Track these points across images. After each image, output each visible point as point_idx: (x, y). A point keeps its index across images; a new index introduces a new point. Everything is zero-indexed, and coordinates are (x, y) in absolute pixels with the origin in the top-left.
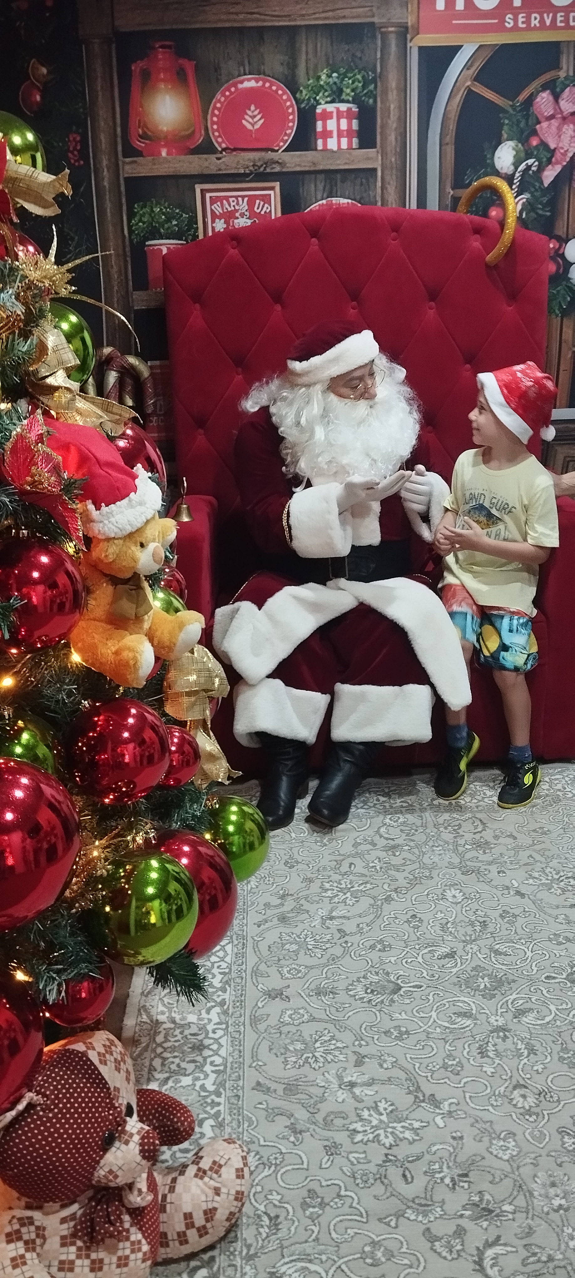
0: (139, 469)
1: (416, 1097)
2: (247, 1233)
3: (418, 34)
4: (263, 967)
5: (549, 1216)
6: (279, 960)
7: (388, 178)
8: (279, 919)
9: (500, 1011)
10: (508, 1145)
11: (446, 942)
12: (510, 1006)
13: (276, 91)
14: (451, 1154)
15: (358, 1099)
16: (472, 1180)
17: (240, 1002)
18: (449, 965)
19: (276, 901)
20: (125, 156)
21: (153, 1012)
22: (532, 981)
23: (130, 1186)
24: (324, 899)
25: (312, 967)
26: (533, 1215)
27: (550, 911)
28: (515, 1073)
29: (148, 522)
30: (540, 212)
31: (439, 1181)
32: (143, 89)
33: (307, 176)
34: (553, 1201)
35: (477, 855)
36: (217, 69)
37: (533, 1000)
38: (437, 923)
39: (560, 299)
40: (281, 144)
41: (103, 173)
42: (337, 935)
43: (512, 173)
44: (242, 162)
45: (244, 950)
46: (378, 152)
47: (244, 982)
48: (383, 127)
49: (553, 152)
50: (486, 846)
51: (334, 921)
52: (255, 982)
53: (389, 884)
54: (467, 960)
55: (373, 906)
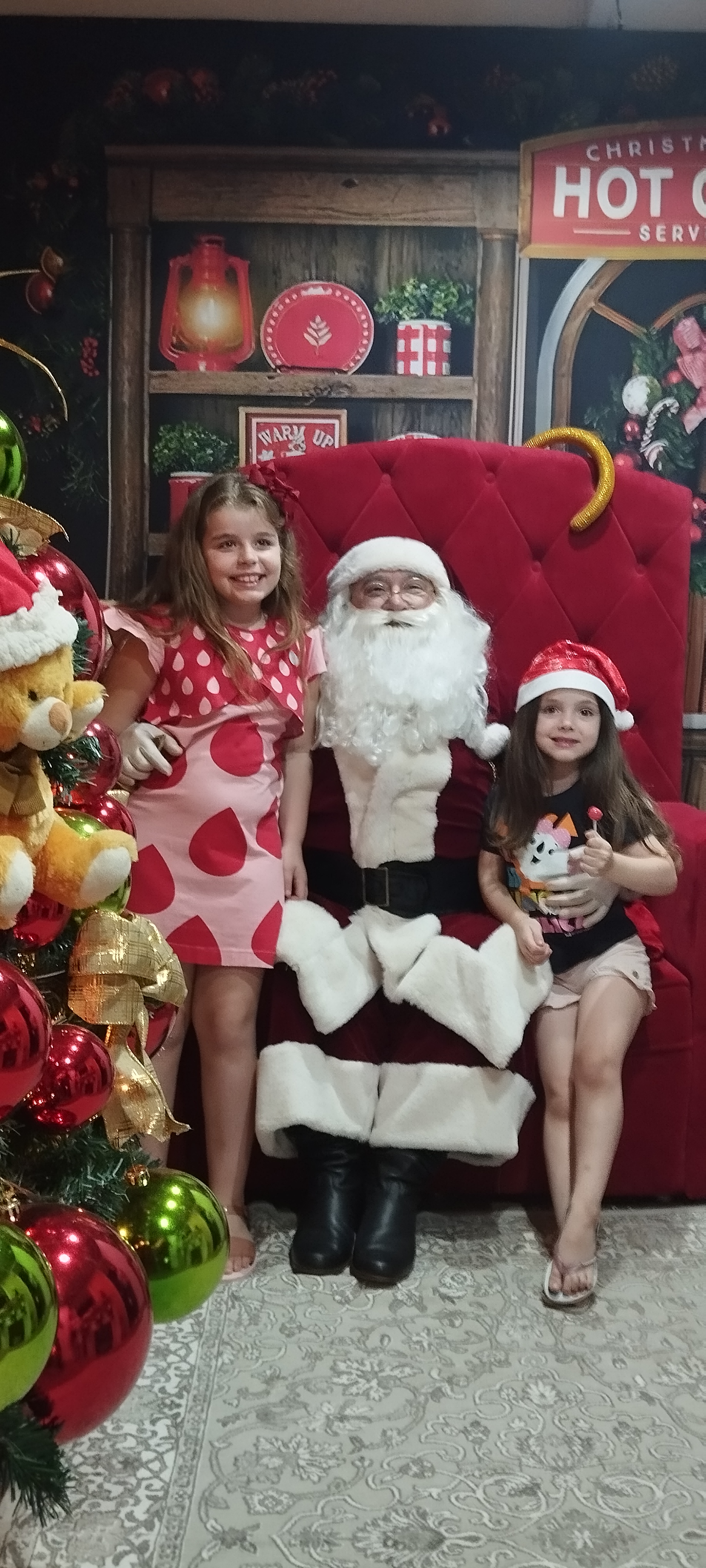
3: (530, 242)
4: (220, 1492)
7: (485, 412)
8: (258, 1416)
11: (524, 1469)
13: (349, 302)
17: (173, 1548)
18: (526, 1507)
19: (257, 1386)
20: (153, 368)
22: (663, 1539)
24: (335, 1388)
25: (300, 1497)
29: (45, 658)
30: (681, 464)
32: (182, 289)
33: (383, 405)
36: (276, 271)
38: (513, 1437)
40: (352, 364)
41: (123, 387)
42: (349, 1446)
43: (645, 414)
44: (300, 383)
45: (195, 1462)
46: (474, 380)
47: (185, 1513)
48: (481, 351)
49: (698, 392)
50: (597, 1322)
51: (346, 1423)
52: (203, 1515)
53: (441, 1370)
54: (557, 1499)
55: (410, 1402)
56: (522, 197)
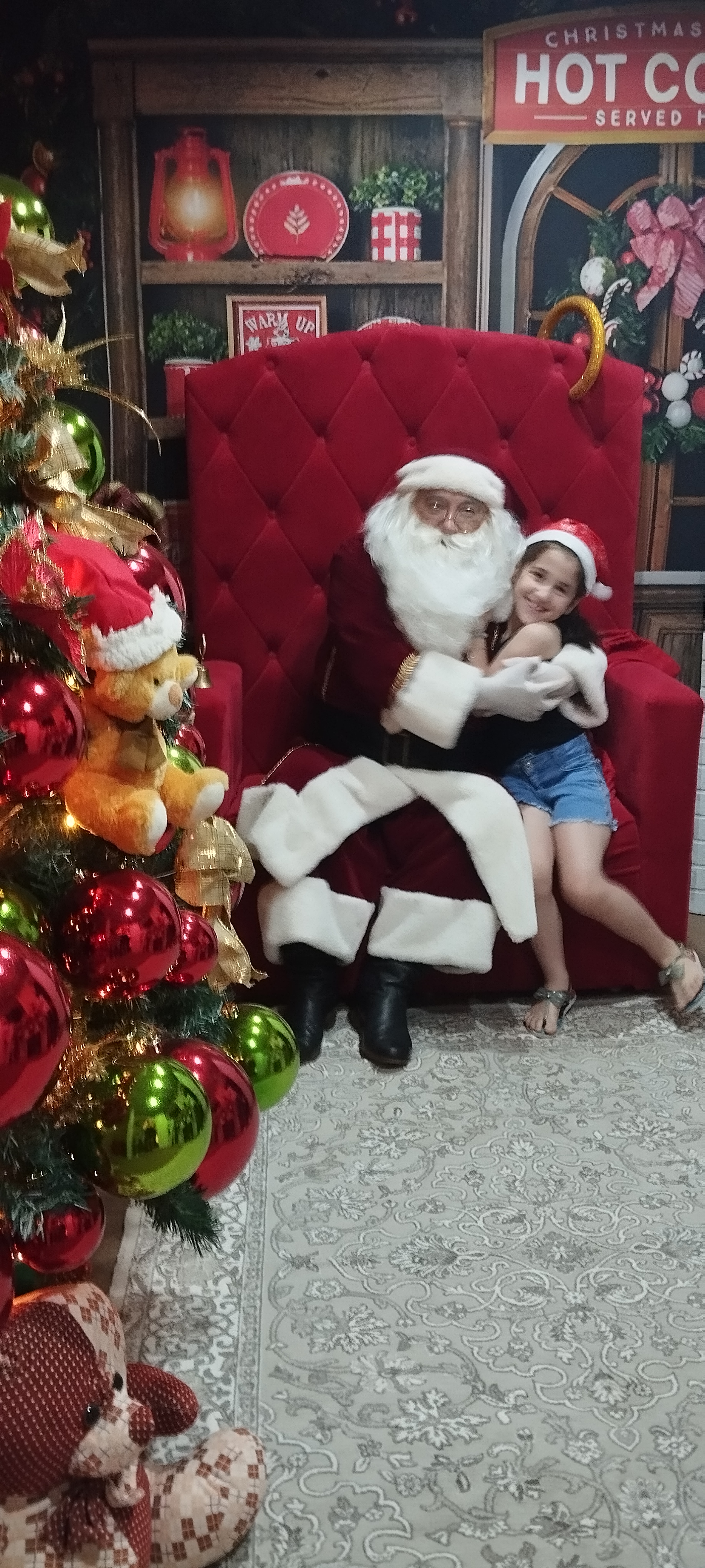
0: (156, 591)
1: (474, 1387)
2: (260, 1549)
3: (493, 129)
4: (285, 1230)
5: (640, 1533)
6: (306, 1221)
7: (454, 296)
8: (306, 1173)
9: (579, 1286)
10: (587, 1445)
11: (513, 1204)
12: (592, 1281)
13: (326, 190)
14: (517, 1457)
15: (401, 1390)
16: (543, 1488)
17: (256, 1271)
18: (516, 1231)
19: (302, 1151)
20: (144, 258)
21: (147, 1282)
22: (619, 1251)
23: (116, 1478)
24: (363, 1150)
25: (346, 1231)
26: (619, 1532)
27: (641, 1169)
28: (597, 1360)
29: (164, 654)
30: (634, 341)
31: (502, 1488)
32: (167, 181)
33: (359, 291)
34: (644, 1515)
35: (551, 1100)
36: (256, 163)
37: (621, 1274)
38: (503, 1181)
39: (656, 442)
40: (330, 252)
41: (116, 279)
42: (379, 1193)
43: (600, 294)
44: (282, 271)
45: (263, 1209)
46: (443, 265)
47: (261, 1246)
48: (451, 236)
49: (649, 271)
50: (563, 1091)
51: (375, 1177)
52: (275, 1247)
53: (444, 1134)
54: (539, 1225)
55: (422, 1158)
56: (486, 84)
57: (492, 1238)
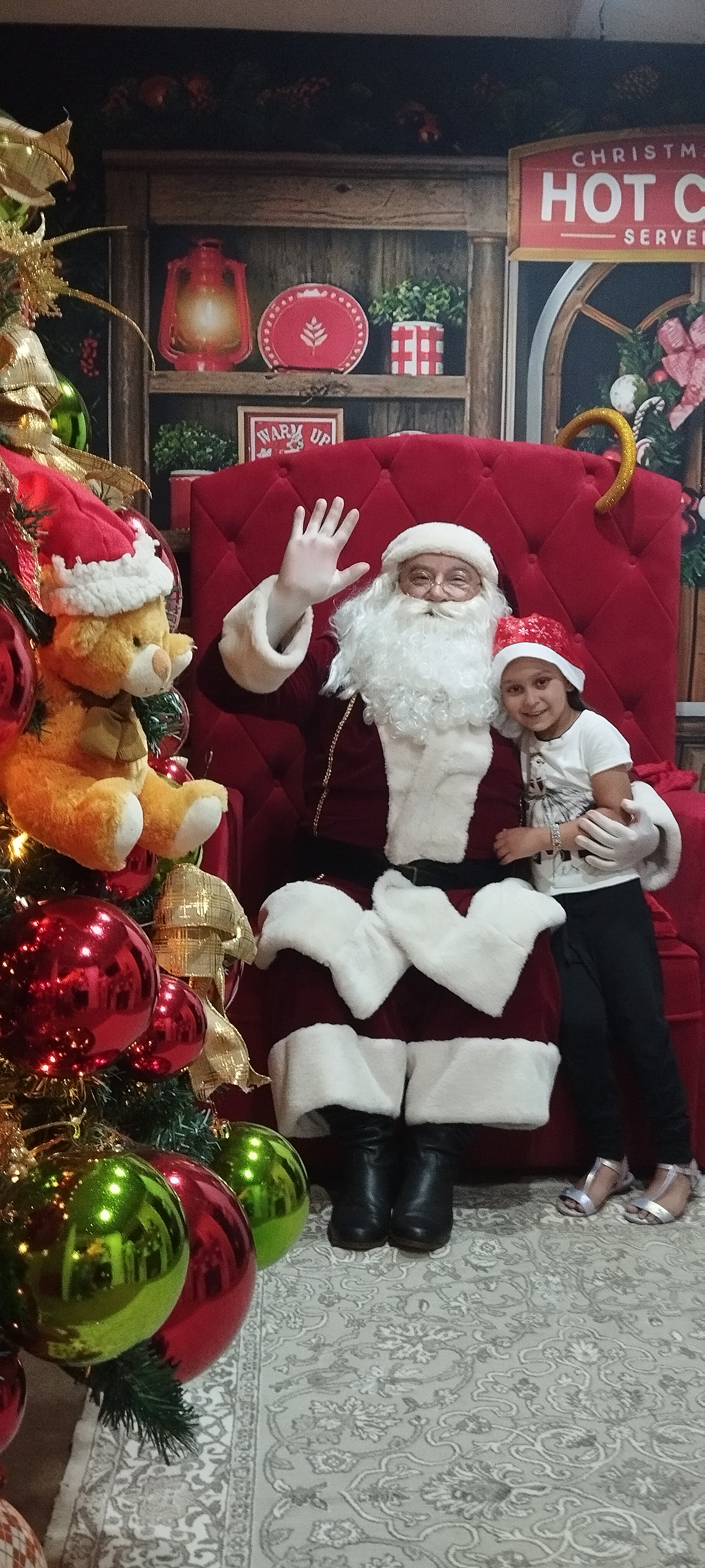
3: (519, 246)
4: (282, 1453)
6: (309, 1443)
7: (478, 411)
8: (309, 1381)
9: (676, 1530)
11: (578, 1422)
12: (693, 1523)
13: (344, 304)
17: (244, 1507)
18: (586, 1458)
19: (305, 1353)
20: (152, 368)
21: (98, 1519)
24: (381, 1353)
25: (363, 1456)
29: (148, 605)
30: (667, 460)
32: (180, 290)
33: (377, 404)
35: (613, 1294)
36: (272, 274)
38: (562, 1393)
39: (694, 565)
40: (348, 365)
41: (123, 388)
42: (403, 1407)
43: (632, 412)
44: (297, 383)
45: (253, 1427)
46: (466, 380)
47: (251, 1476)
48: (473, 351)
49: (683, 390)
50: (626, 1283)
51: (398, 1386)
52: (269, 1476)
53: (483, 1333)
54: (615, 1449)
55: (459, 1364)
56: (510, 202)
57: (555, 1466)
